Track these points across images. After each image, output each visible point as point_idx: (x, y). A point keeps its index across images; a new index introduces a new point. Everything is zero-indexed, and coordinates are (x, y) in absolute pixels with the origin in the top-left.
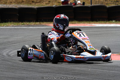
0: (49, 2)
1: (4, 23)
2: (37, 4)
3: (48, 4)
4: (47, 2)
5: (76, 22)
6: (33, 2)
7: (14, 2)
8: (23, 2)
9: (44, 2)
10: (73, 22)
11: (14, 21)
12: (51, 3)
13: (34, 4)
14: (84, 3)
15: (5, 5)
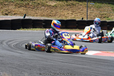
0: (60, 16)
1: (34, 29)
2: (52, 17)
3: (59, 17)
4: (59, 16)
5: (78, 30)
6: (50, 16)
7: (39, 15)
8: (44, 15)
9: (57, 16)
10: (76, 30)
11: (41, 28)
12: (61, 17)
13: (51, 17)
14: (83, 19)
15: (34, 17)
